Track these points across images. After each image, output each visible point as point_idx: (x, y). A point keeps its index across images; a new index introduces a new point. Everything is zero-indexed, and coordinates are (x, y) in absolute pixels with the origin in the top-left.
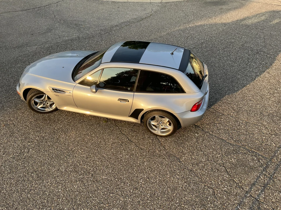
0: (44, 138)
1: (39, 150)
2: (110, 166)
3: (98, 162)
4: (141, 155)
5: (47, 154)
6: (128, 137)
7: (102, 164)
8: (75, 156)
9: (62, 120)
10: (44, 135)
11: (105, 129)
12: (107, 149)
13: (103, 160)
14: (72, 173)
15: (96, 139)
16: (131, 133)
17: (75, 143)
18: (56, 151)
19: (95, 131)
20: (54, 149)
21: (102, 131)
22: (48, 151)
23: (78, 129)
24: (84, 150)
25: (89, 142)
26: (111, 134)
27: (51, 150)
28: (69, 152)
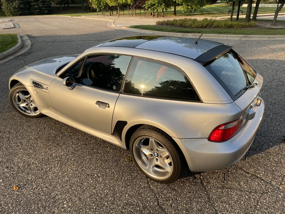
0: (29, 166)
5: (16, 194)
6: (158, 199)
9: (69, 144)
15: (102, 187)
16: (165, 191)
17: (66, 186)
18: (31, 193)
19: (106, 171)
20: (31, 188)
21: (117, 175)
22: (21, 189)
23: (82, 163)
24: (74, 203)
25: (88, 190)
26: (130, 185)
27: (26, 189)
28: (48, 201)
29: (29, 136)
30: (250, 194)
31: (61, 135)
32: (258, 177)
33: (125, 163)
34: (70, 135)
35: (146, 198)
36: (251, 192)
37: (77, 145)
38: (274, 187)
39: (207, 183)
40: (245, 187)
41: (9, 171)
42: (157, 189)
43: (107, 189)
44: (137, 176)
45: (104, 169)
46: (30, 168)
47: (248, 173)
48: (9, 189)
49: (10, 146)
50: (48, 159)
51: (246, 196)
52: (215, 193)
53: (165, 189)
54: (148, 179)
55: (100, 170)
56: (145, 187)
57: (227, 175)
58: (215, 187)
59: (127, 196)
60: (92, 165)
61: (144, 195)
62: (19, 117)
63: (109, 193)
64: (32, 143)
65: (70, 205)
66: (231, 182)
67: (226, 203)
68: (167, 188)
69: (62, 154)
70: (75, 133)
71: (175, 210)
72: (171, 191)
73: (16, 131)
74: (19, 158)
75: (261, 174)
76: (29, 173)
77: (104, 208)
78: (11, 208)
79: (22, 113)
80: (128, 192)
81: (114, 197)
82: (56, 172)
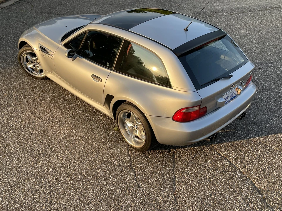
0: (33, 123)
1: (19, 135)
2: (80, 191)
3: (69, 179)
4: (132, 195)
5: (23, 143)
6: (132, 162)
7: (73, 183)
8: (50, 159)
9: (68, 109)
10: (37, 119)
11: (110, 138)
12: (92, 166)
13: (78, 178)
14: (30, 178)
15: (90, 147)
16: (140, 158)
17: (62, 142)
18: (35, 144)
19: (95, 136)
20: (34, 140)
21: (104, 140)
22: (27, 140)
23: (77, 126)
24: (66, 155)
25: (78, 147)
26: (112, 149)
27: (31, 140)
28: (47, 151)
29: (34, 96)
30: (211, 170)
31: (62, 100)
32: (227, 159)
33: (113, 131)
34: (70, 100)
35: (123, 160)
36: (213, 169)
37: (76, 110)
38: (236, 169)
39: (178, 157)
40: (210, 164)
41: (17, 124)
42: (134, 155)
43: (93, 149)
44: (120, 143)
45: (95, 133)
46: (34, 124)
47: (220, 155)
48: (17, 138)
49: (18, 104)
50: (50, 119)
51: (206, 171)
52: (181, 165)
53: (140, 156)
54: (129, 147)
55: (91, 134)
56: (124, 152)
57: (199, 153)
58: (183, 161)
59: (108, 156)
60: (85, 129)
61: (121, 158)
62: (26, 76)
63: (94, 152)
64: (37, 103)
65: (63, 155)
66: (200, 159)
67: (186, 173)
68: (142, 155)
69: (62, 116)
70: (75, 99)
71: (142, 171)
72: (145, 158)
73: (23, 90)
74: (25, 115)
75: (231, 157)
76: (33, 128)
77: (88, 161)
78: (19, 152)
79: (28, 73)
80: (109, 154)
81: (97, 155)
82: (55, 130)
